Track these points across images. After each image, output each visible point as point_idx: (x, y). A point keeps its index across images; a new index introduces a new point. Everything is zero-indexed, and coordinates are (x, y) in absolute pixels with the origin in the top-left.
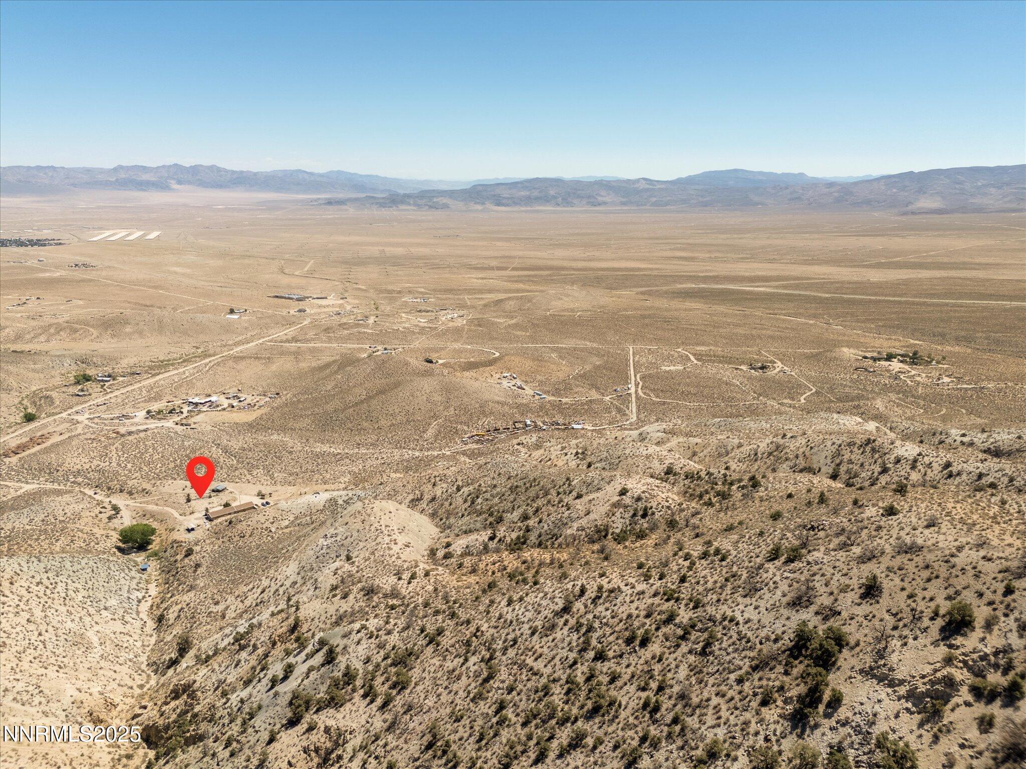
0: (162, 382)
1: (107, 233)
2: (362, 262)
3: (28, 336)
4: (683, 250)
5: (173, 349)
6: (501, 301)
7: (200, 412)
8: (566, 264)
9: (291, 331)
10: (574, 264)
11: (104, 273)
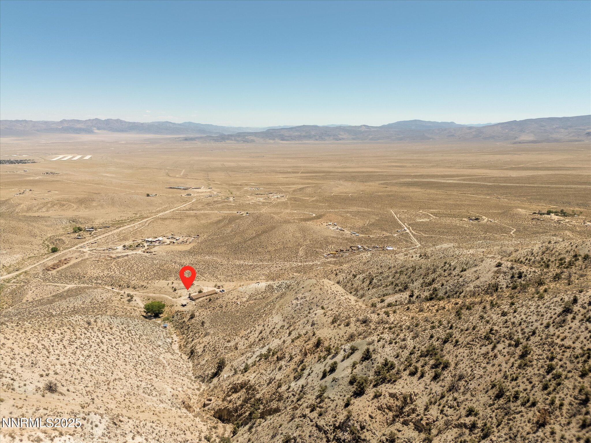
0: (124, 231)
1: (61, 156)
2: (214, 170)
3: (35, 209)
4: (396, 162)
5: (122, 215)
6: (303, 188)
7: (154, 246)
8: (331, 170)
9: (187, 205)
10: (336, 170)
11: (65, 177)
